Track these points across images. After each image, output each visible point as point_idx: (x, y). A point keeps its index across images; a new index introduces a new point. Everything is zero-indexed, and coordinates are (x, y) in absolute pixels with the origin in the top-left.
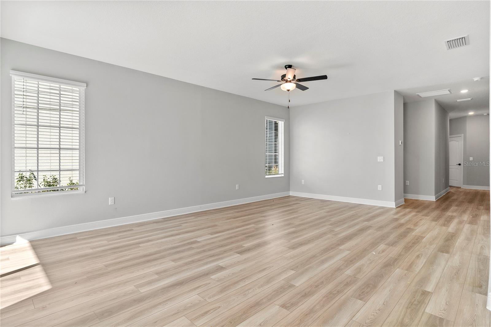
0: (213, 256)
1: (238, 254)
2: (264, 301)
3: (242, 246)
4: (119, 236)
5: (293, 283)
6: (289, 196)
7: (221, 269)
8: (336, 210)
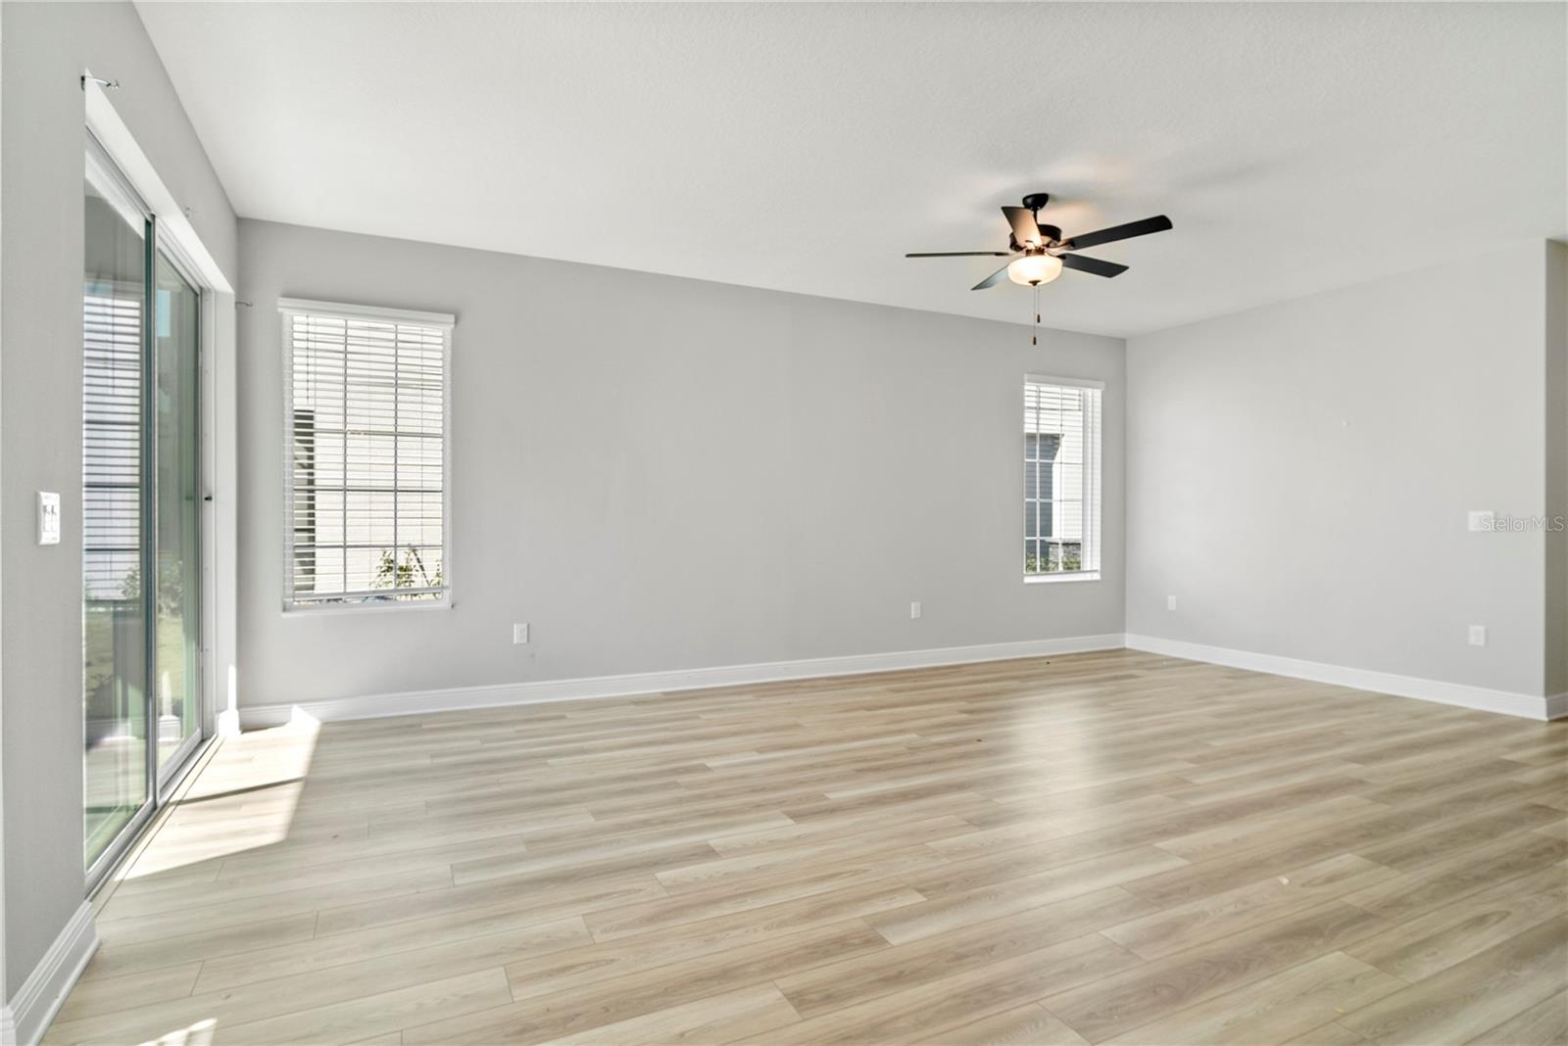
0: (716, 813)
1: (792, 818)
2: (752, 969)
3: (821, 797)
4: (518, 731)
5: (886, 933)
6: (1124, 649)
7: (708, 853)
8: (1262, 709)
